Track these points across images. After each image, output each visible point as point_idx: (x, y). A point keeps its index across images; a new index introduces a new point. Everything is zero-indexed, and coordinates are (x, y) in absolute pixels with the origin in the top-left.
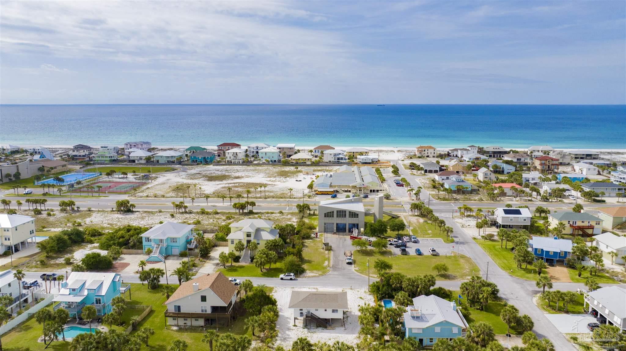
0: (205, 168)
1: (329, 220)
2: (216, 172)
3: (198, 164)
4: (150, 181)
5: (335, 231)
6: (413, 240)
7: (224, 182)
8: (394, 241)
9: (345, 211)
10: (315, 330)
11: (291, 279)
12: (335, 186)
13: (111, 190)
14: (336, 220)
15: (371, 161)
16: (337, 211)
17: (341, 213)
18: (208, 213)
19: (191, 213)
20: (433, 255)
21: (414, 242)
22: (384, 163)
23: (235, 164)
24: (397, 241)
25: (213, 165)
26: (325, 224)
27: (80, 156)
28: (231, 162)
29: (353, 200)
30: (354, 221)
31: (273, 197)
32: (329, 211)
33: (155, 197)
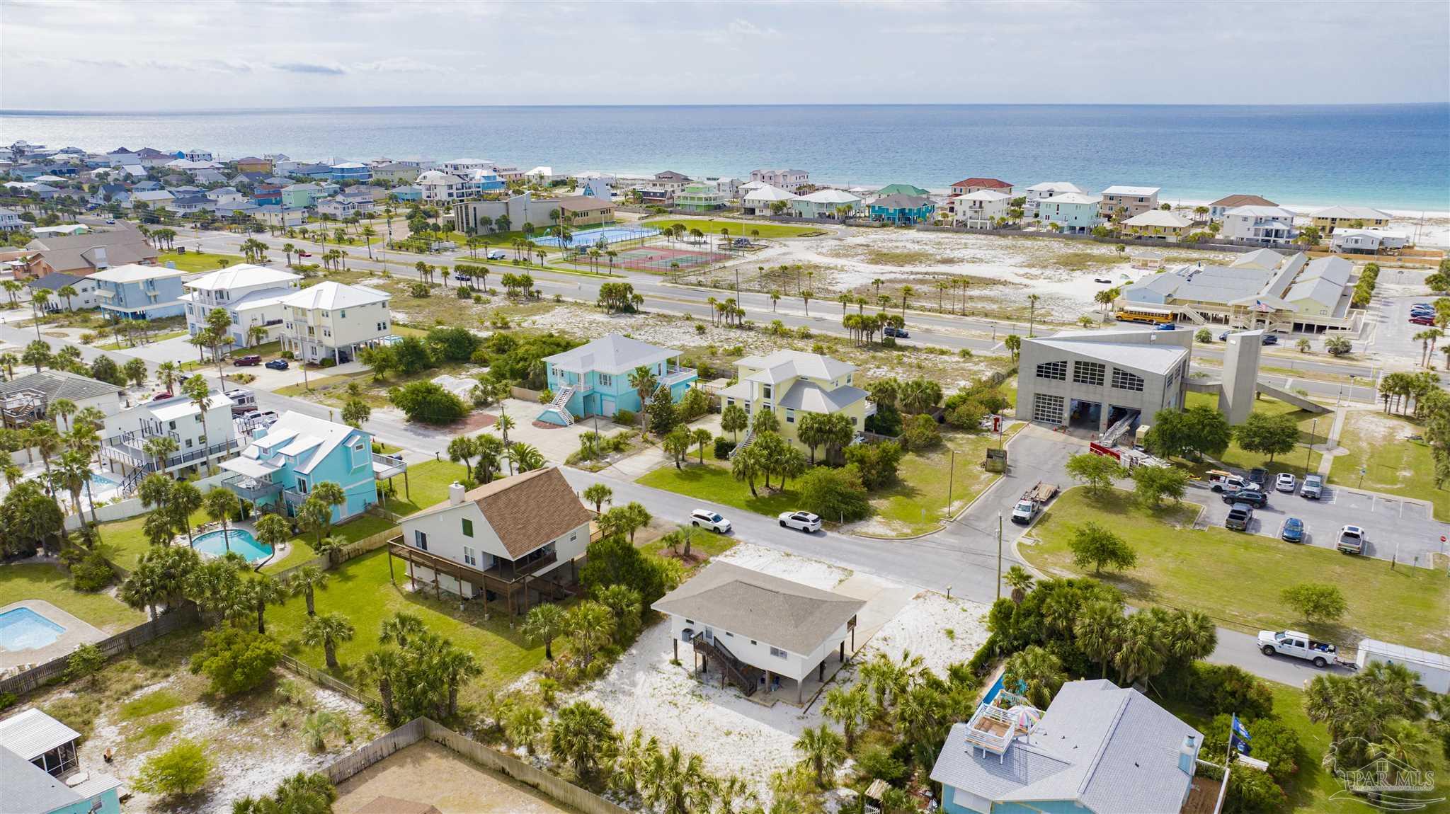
0: (893, 236)
1: (1050, 387)
2: (909, 245)
3: (883, 226)
4: (741, 253)
5: (1066, 422)
6: (1305, 488)
7: (908, 268)
8: (1231, 482)
9: (1103, 366)
10: (711, 692)
11: (806, 530)
12: (1183, 302)
13: (648, 264)
14: (1071, 392)
15: (1375, 247)
16: (1077, 363)
17: (1090, 371)
18: (785, 334)
19: (750, 329)
20: (1345, 552)
21: (1305, 497)
22: (1425, 254)
23: (973, 230)
24: (1238, 483)
25: (919, 230)
26: (1038, 396)
27: (655, 194)
28: (965, 225)
29: (1153, 337)
30: (1125, 398)
31: (986, 315)
32: (1053, 360)
33: (715, 287)
